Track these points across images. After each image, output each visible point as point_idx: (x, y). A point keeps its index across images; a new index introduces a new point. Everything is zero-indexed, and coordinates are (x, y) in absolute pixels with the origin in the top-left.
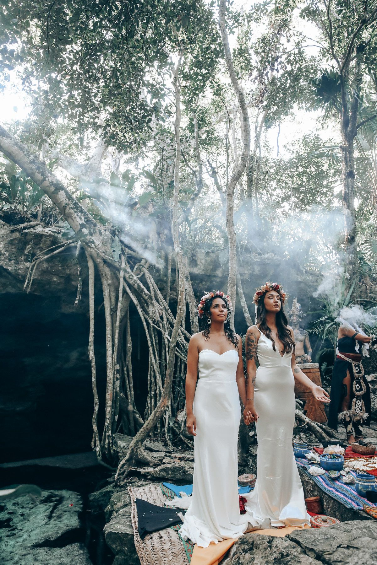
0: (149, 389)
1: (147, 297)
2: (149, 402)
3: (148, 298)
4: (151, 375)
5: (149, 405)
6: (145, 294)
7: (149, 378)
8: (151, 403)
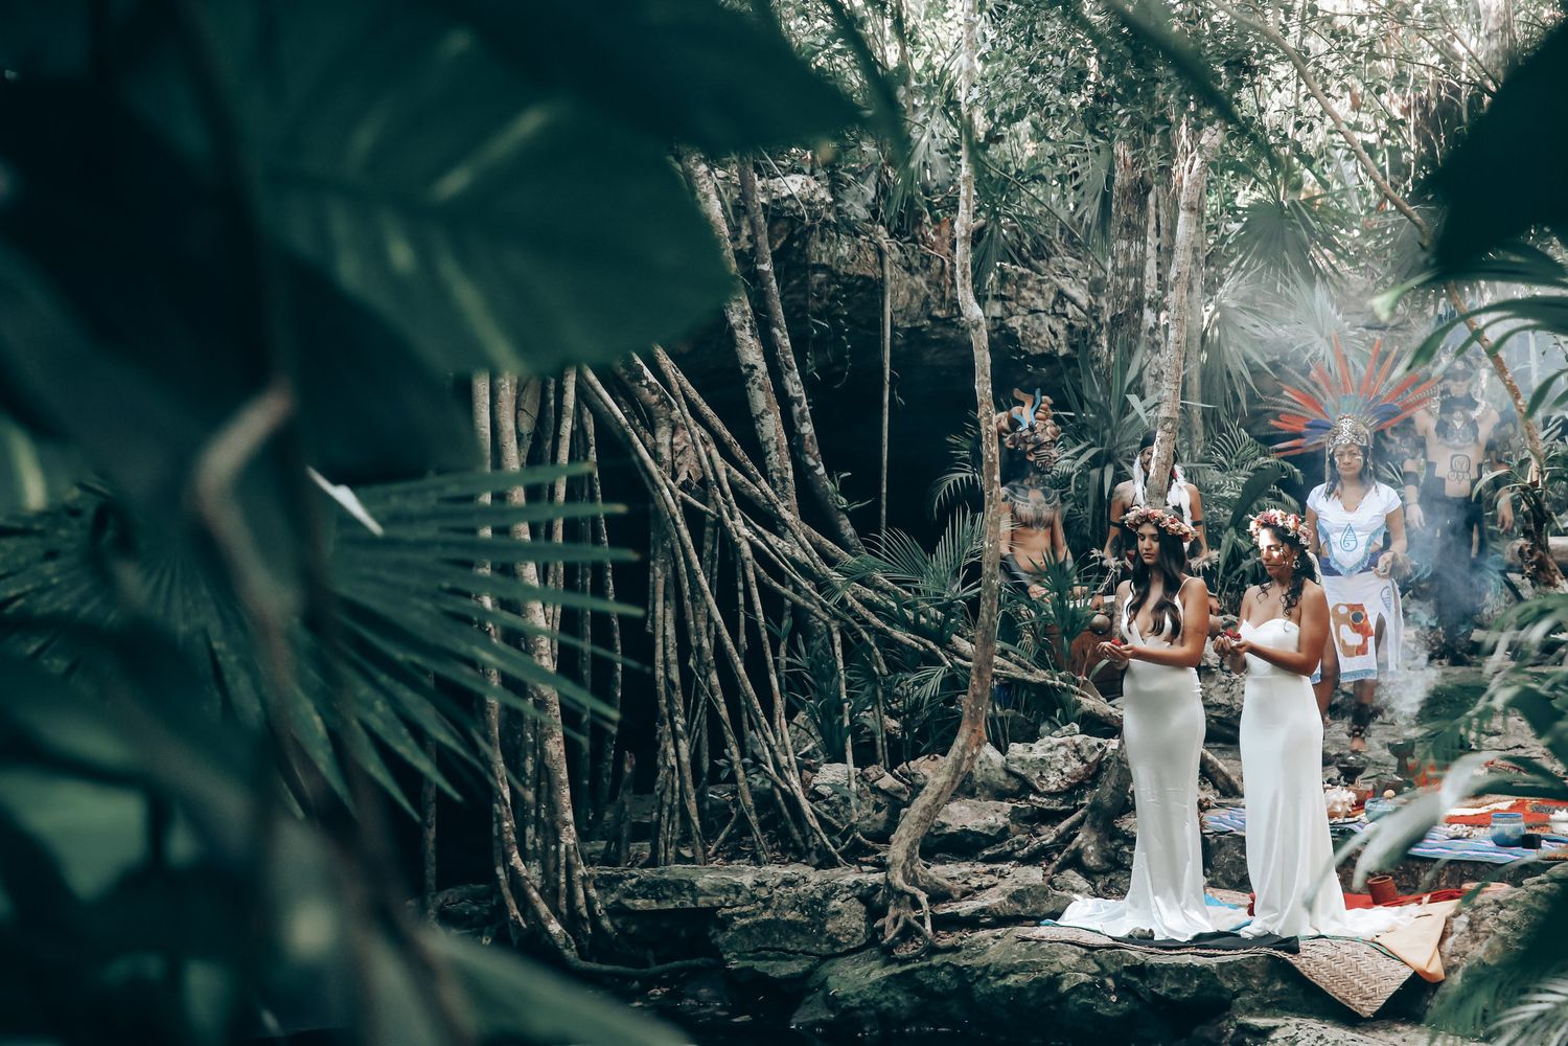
0: (665, 710)
1: (655, 398)
2: (671, 751)
3: (661, 402)
4: (666, 661)
5: (674, 762)
6: (649, 385)
7: (660, 673)
8: (677, 755)
